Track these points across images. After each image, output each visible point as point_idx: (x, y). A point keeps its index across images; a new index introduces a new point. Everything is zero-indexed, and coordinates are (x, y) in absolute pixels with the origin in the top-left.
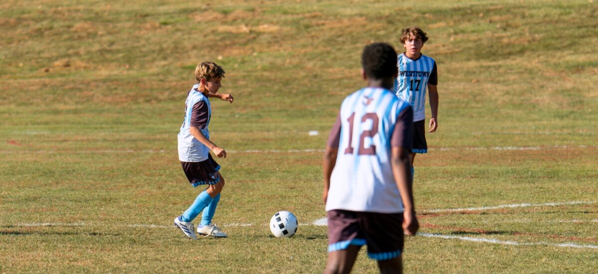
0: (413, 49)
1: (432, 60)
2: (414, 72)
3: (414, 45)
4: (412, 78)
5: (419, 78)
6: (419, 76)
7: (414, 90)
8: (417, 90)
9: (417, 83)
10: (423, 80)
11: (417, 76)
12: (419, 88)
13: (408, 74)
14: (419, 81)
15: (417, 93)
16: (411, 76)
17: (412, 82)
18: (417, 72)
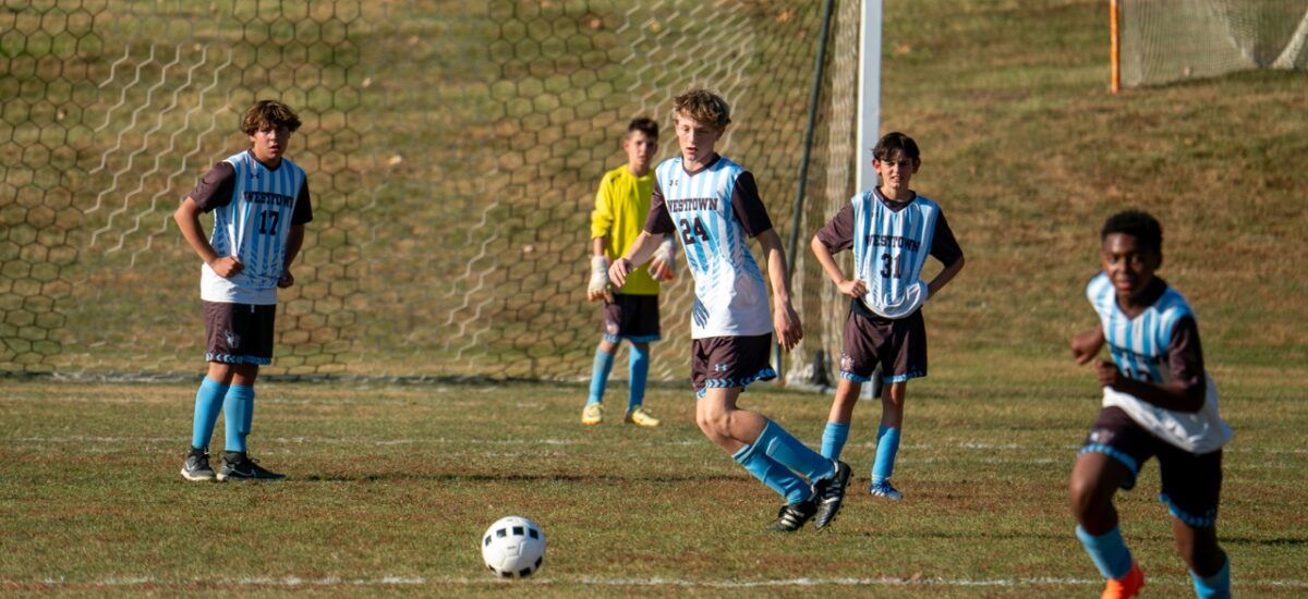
0: (273, 147)
1: (302, 172)
2: (268, 194)
3: (276, 140)
4: (265, 207)
5: (276, 208)
6: (278, 204)
7: (268, 232)
8: (273, 232)
9: (273, 218)
10: (283, 211)
11: (273, 203)
12: (276, 229)
13: (260, 198)
14: (276, 214)
15: (273, 238)
16: (263, 202)
17: (264, 214)
18: (274, 195)
